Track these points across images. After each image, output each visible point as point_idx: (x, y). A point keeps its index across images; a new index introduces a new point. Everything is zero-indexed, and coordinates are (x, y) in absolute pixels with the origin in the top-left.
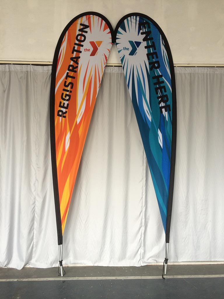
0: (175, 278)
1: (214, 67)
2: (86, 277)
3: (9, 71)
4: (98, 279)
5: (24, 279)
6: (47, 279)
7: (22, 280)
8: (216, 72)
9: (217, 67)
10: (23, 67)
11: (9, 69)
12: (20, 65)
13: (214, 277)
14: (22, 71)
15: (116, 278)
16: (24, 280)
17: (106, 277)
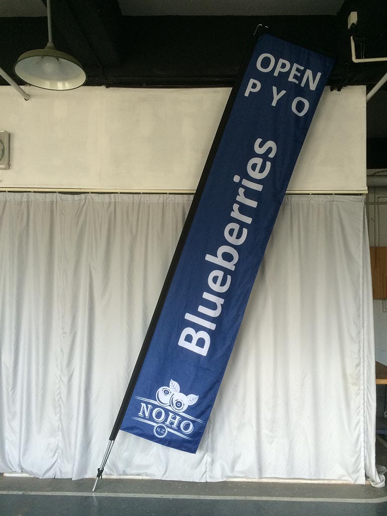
0: (247, 499)
1: (309, 194)
3: (27, 201)
4: (135, 497)
5: (32, 492)
7: (29, 493)
8: (311, 201)
9: (312, 194)
10: (47, 196)
11: (28, 198)
12: (42, 194)
14: (45, 202)
15: (162, 496)
17: (148, 495)
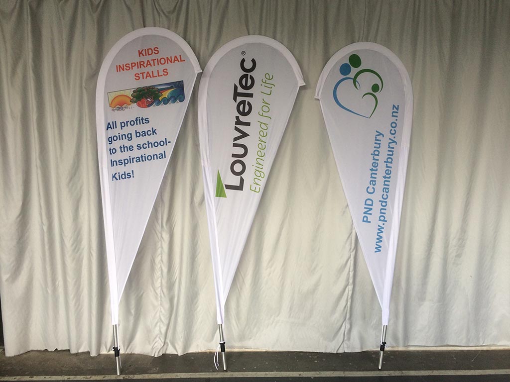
0: (404, 375)
2: (246, 373)
4: (267, 376)
5: (136, 375)
6: (177, 376)
7: (131, 376)
13: (474, 374)
15: (300, 375)
16: (137, 377)
